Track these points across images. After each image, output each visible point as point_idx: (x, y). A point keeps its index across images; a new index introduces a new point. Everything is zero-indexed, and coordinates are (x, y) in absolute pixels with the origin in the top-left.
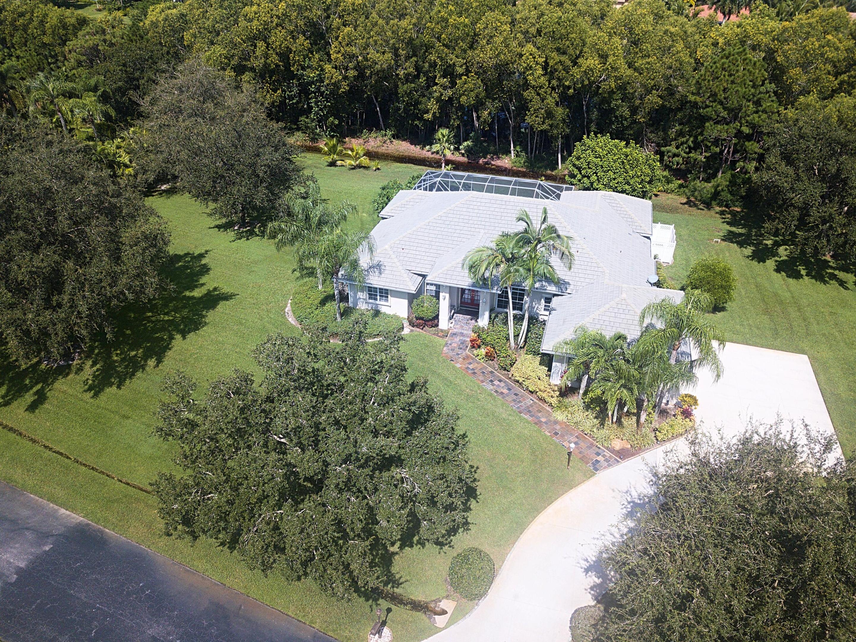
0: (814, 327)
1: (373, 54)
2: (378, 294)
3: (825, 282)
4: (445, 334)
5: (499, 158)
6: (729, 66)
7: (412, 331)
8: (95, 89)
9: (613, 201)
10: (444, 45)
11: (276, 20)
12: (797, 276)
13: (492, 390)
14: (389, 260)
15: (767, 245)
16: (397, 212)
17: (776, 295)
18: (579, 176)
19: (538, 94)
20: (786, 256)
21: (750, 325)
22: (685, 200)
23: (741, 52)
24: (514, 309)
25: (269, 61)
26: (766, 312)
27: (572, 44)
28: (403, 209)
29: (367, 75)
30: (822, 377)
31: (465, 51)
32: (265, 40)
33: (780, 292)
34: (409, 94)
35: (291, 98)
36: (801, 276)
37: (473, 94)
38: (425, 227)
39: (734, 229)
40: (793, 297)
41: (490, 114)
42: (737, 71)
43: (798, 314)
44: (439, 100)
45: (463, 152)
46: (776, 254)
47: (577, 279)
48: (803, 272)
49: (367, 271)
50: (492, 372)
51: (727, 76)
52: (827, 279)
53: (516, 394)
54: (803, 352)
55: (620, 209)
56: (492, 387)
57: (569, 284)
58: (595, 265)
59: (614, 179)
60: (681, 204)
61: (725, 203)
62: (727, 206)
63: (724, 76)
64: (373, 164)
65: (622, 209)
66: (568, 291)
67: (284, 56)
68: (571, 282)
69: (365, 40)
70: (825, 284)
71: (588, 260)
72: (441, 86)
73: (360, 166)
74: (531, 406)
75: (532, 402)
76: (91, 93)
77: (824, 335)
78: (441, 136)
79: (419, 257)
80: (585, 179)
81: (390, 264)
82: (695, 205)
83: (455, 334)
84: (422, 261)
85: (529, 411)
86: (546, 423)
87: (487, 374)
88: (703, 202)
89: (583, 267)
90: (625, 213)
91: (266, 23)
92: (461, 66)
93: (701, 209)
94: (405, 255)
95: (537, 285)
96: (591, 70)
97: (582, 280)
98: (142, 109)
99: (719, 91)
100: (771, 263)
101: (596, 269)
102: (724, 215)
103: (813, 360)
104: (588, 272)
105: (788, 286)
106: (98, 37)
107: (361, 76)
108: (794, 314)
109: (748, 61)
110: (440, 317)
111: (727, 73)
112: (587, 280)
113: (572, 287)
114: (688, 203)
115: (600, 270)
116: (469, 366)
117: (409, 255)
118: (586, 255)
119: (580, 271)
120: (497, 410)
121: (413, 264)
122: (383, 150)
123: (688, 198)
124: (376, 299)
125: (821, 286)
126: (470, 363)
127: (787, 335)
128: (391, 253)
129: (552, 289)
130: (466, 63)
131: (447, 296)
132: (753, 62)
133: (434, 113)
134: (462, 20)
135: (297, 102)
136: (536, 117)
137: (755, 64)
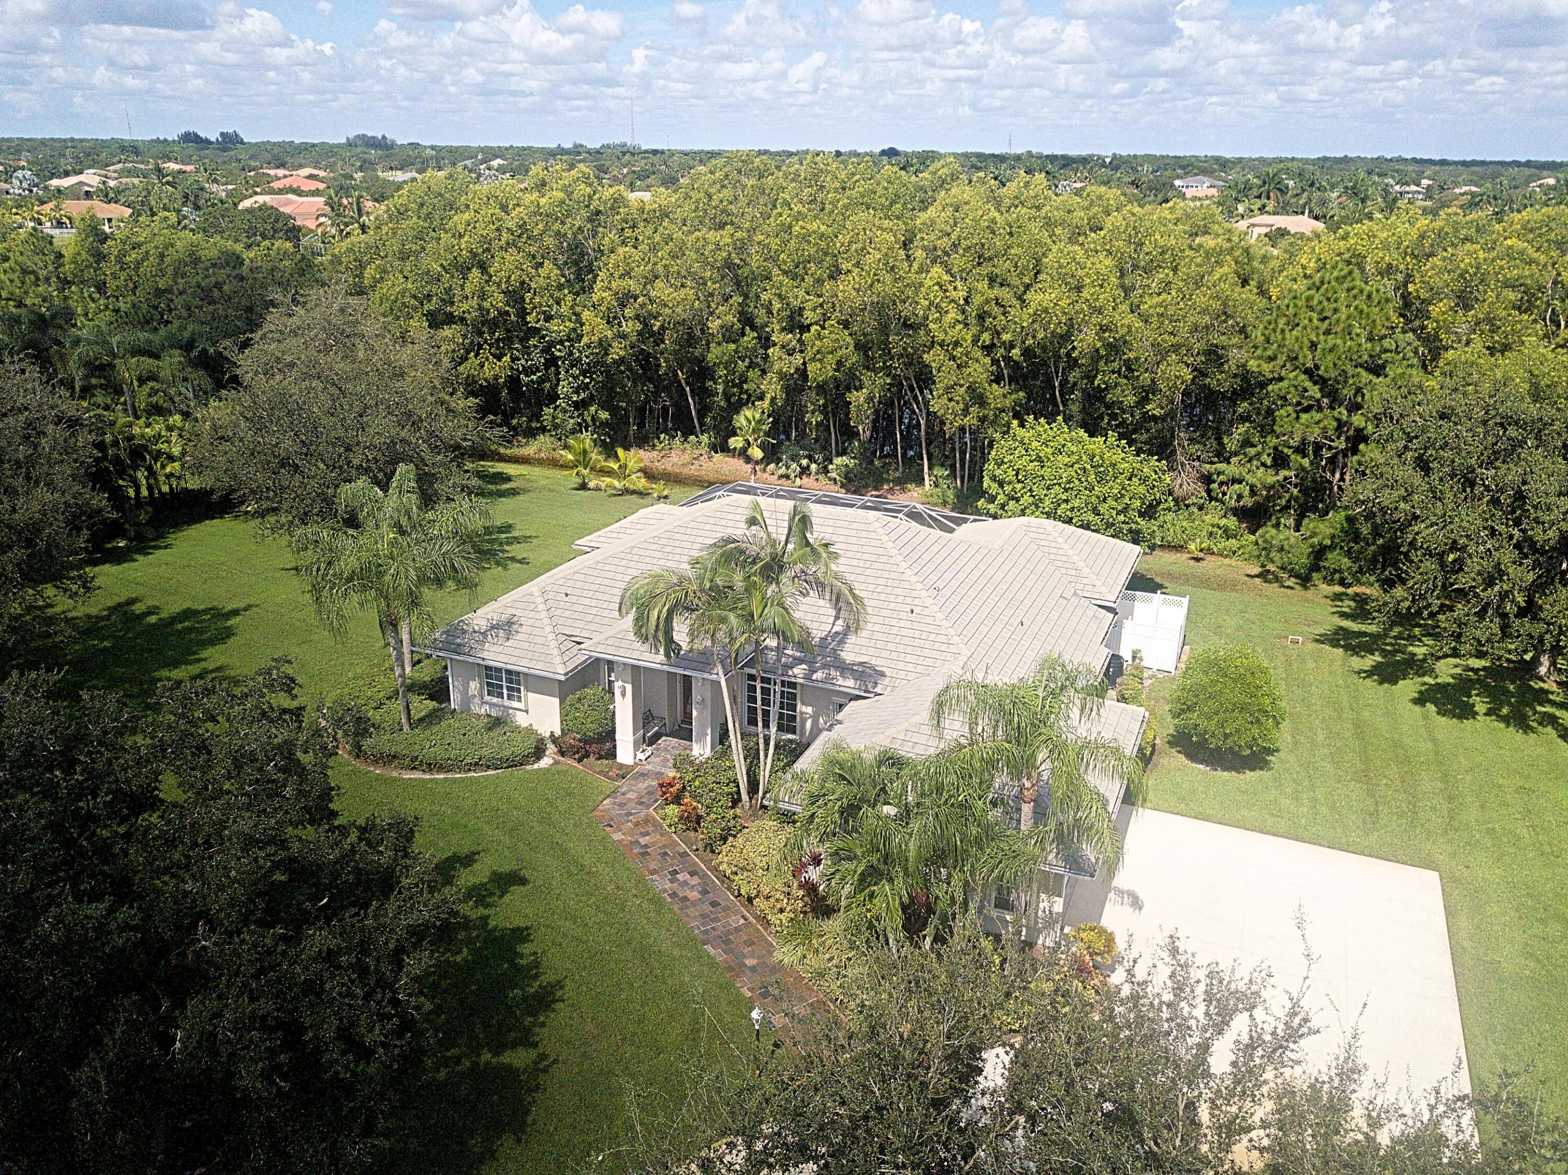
0: (1471, 814)
1: (660, 290)
2: (504, 684)
3: (1526, 728)
4: (624, 772)
5: (903, 490)
6: (1320, 302)
7: (556, 763)
8: (188, 347)
9: (1043, 536)
10: (785, 273)
11: (505, 236)
12: (1466, 712)
13: (665, 891)
14: (531, 615)
15: (1415, 655)
16: (609, 540)
17: (1397, 745)
18: (1001, 498)
19: (953, 358)
20: (1453, 677)
21: (1315, 800)
22: (1258, 570)
23: (1344, 277)
24: (780, 728)
25: (486, 305)
26: (1365, 776)
27: (1016, 266)
28: (620, 536)
29: (655, 328)
30: (1463, 921)
31: (820, 281)
32: (483, 268)
33: (1408, 741)
34: (729, 364)
35: (528, 371)
36: (1474, 714)
37: (831, 359)
38: (623, 555)
39: (1347, 624)
40: (1436, 753)
41: (870, 399)
42: (1336, 311)
43: (1440, 785)
44: (782, 376)
45: (834, 475)
46: (1431, 672)
47: (901, 665)
48: (1481, 708)
49: (484, 634)
50: (684, 855)
51: (1315, 321)
52: (1534, 724)
53: (714, 904)
54: (1428, 864)
55: (1055, 551)
56: (668, 885)
57: (883, 674)
58: (943, 639)
59: (1066, 501)
60: (1248, 576)
61: (1337, 576)
62: (1342, 583)
63: (1310, 320)
64: (658, 488)
65: (1060, 552)
66: (878, 690)
67: (516, 296)
68: (888, 672)
69: (650, 266)
70: (1525, 732)
71: (930, 628)
72: (783, 347)
73: (627, 491)
74: (737, 930)
75: (742, 921)
76: (177, 352)
77: (1491, 832)
78: (744, 423)
79: (594, 611)
80: (1012, 503)
81: (530, 622)
82: (1277, 579)
83: (643, 775)
84: (597, 619)
85: (728, 942)
86: (753, 969)
87: (673, 858)
88: (1293, 574)
89: (917, 643)
90: (1065, 558)
91: (485, 240)
92: (814, 309)
93: (1288, 587)
94: (568, 606)
95: (818, 675)
96: (1046, 311)
97: (910, 667)
98: (238, 372)
99: (1301, 348)
100: (1409, 687)
101: (944, 648)
102: (1342, 600)
103: (1449, 883)
104: (926, 653)
105: (1430, 731)
106: (228, 270)
107: (646, 333)
108: (1428, 782)
109: (1355, 292)
110: (617, 737)
111: (1315, 315)
112: (920, 669)
113: (886, 681)
114: (1263, 575)
115: (953, 649)
116: (641, 840)
117: (576, 607)
118: (930, 620)
119: (909, 650)
120: (655, 933)
121: (579, 624)
122: (692, 470)
123: (1263, 566)
124: (501, 695)
125: (1512, 734)
126: (644, 835)
127: (1400, 826)
128: (539, 600)
129: (848, 684)
130: (821, 305)
131: (629, 687)
132: (1365, 293)
133: (773, 400)
134: (815, 228)
135: (541, 381)
136: (950, 400)
137: (1369, 296)
